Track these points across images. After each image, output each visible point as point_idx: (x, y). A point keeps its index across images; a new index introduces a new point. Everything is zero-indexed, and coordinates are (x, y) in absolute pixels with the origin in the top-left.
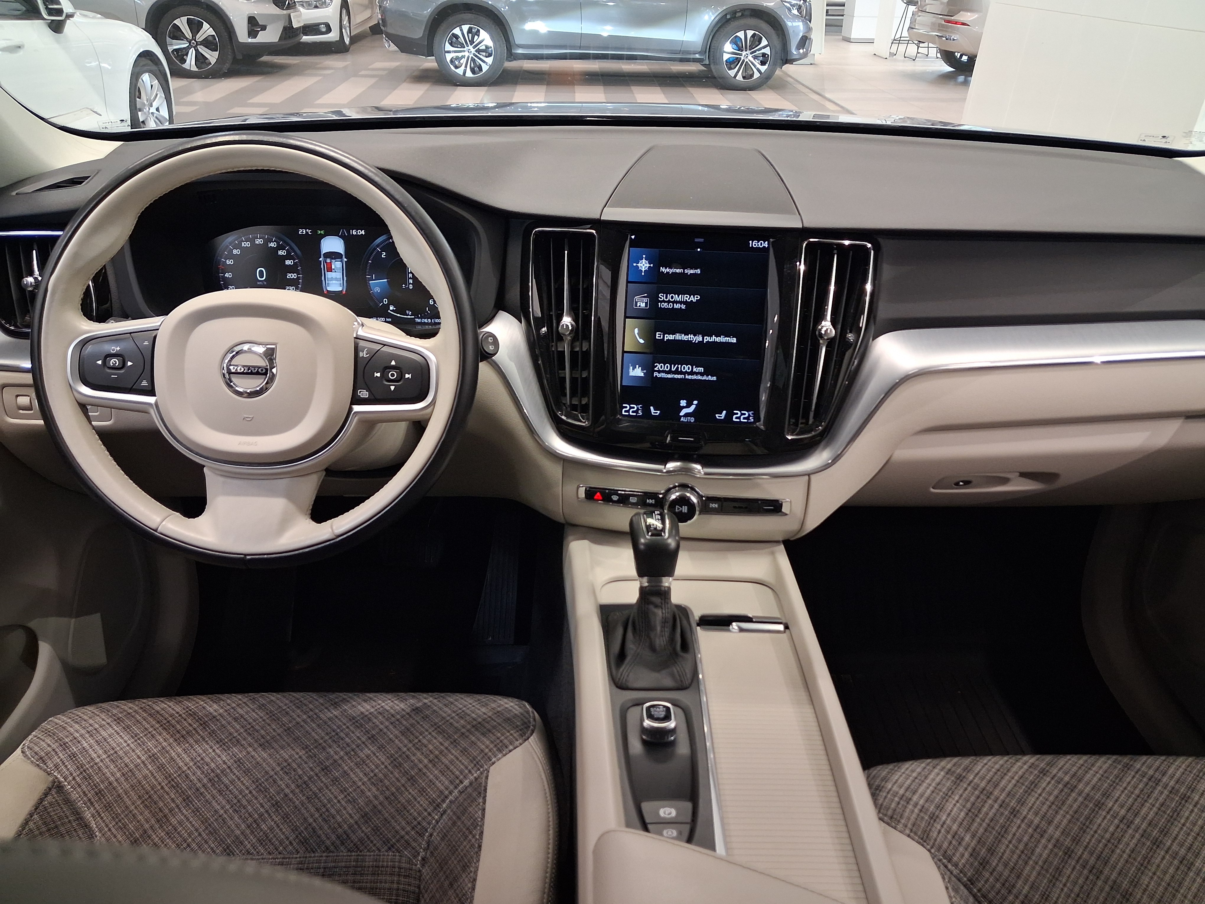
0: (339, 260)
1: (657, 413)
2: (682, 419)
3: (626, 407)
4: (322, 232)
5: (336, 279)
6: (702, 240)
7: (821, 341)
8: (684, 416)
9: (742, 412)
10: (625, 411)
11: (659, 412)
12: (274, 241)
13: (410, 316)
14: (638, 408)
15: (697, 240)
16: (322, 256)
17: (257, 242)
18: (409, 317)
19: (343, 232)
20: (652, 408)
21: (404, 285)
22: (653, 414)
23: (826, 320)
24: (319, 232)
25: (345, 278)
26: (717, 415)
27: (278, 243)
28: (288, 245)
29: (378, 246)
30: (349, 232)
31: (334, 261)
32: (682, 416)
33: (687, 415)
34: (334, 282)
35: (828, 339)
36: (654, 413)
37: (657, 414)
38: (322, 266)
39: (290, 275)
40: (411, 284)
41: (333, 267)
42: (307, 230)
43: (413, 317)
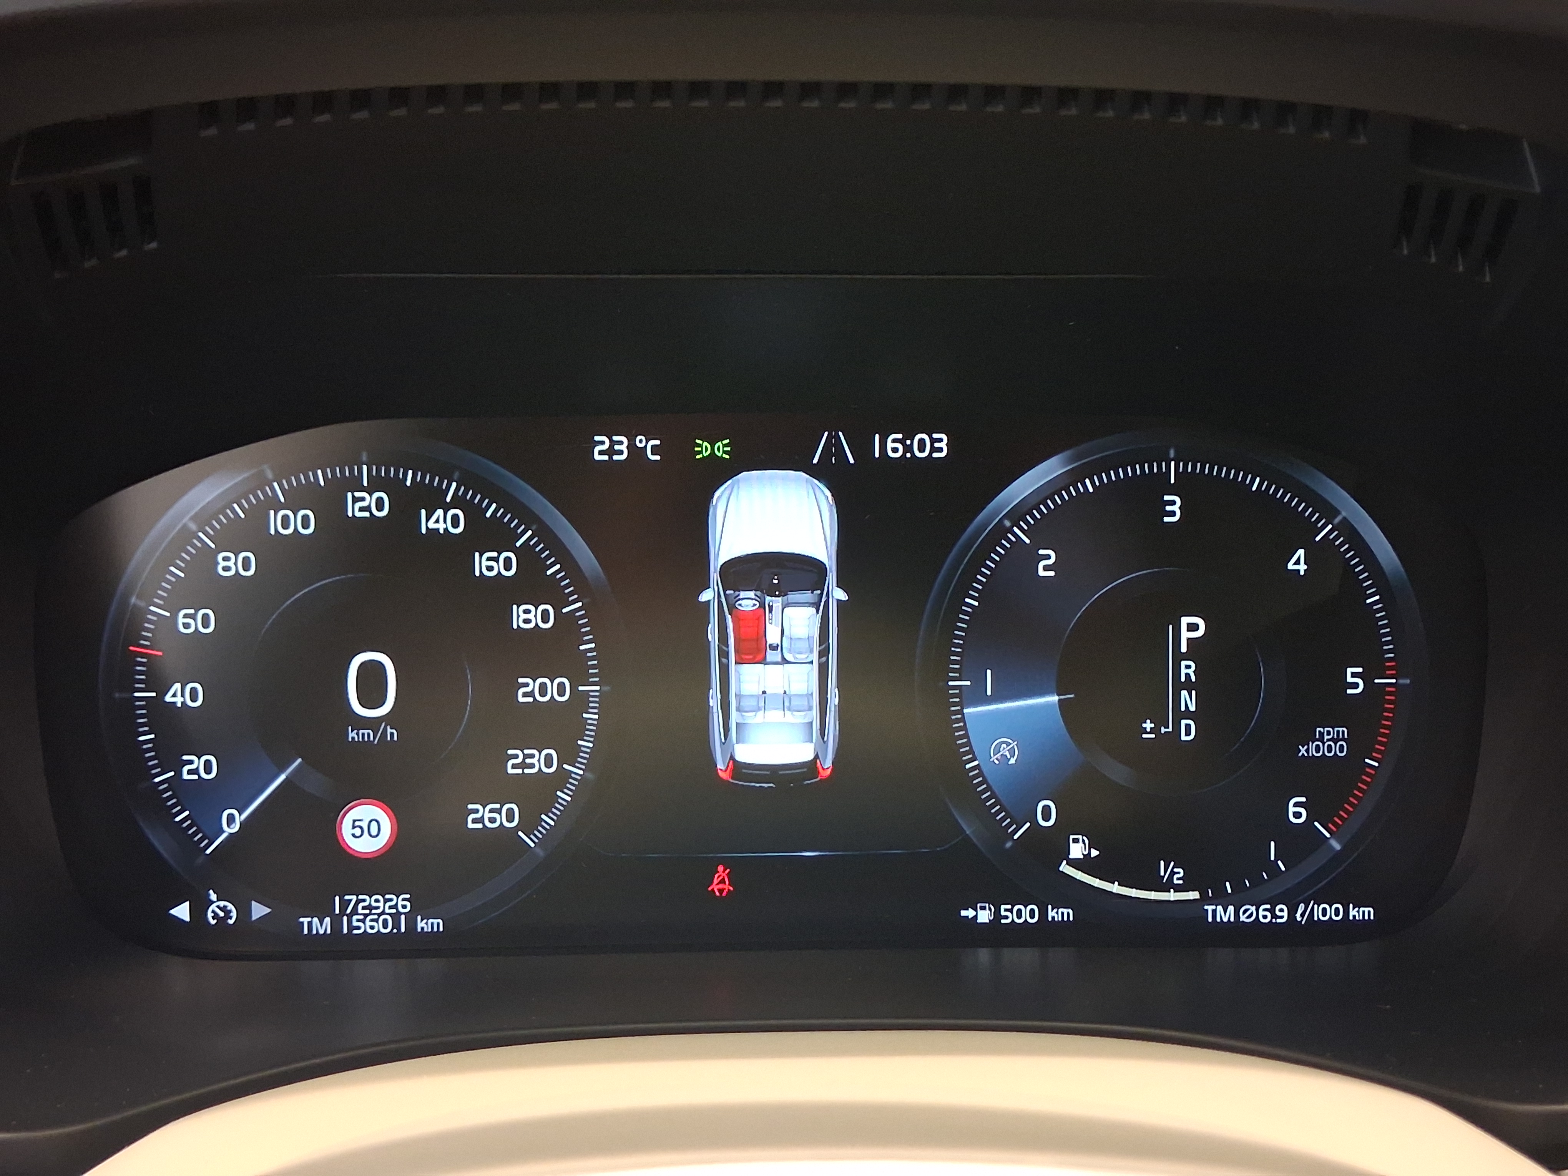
0: (807, 596)
4: (722, 449)
5: (786, 701)
12: (453, 505)
13: (1178, 889)
16: (715, 577)
17: (354, 510)
18: (1172, 896)
19: (833, 445)
21: (1148, 725)
24: (704, 449)
25: (834, 699)
27: (473, 513)
28: (529, 518)
29: (1017, 514)
30: (862, 448)
31: (777, 602)
34: (774, 715)
38: (713, 635)
39: (533, 685)
40: (1188, 714)
41: (773, 635)
42: (640, 441)
43: (1194, 895)
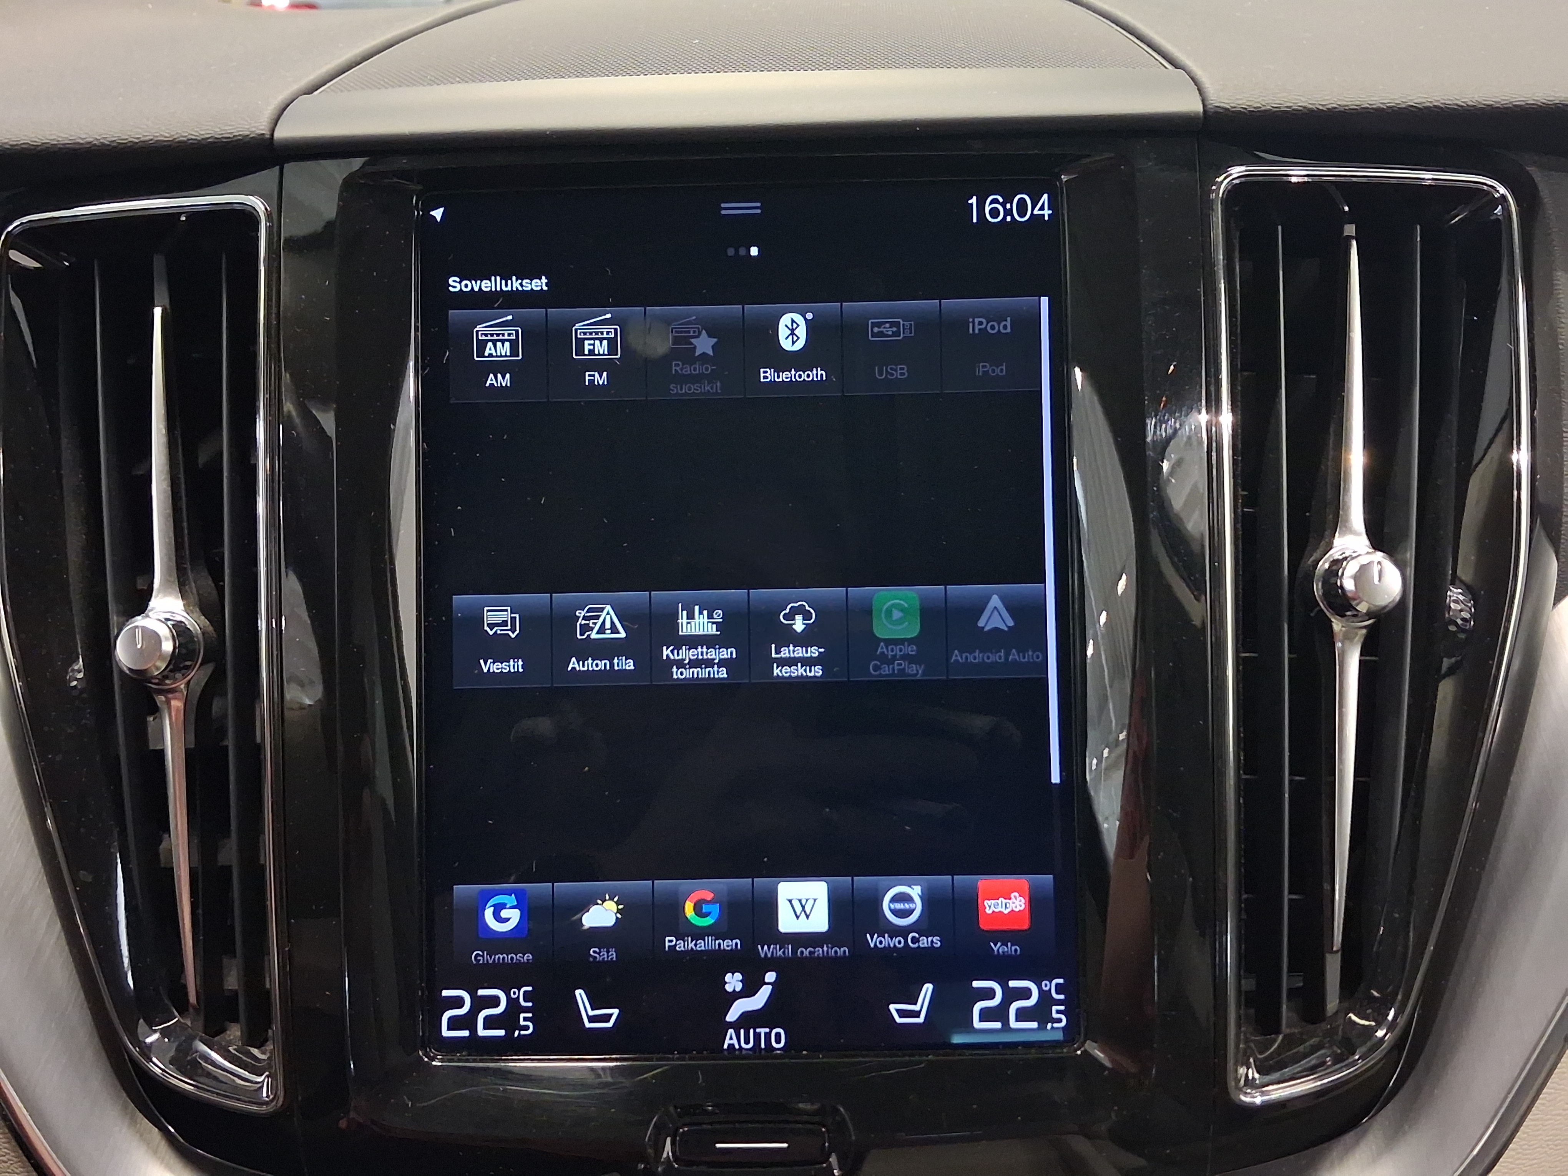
1: (606, 1018)
2: (730, 1039)
3: (458, 1002)
6: (752, 208)
7: (1337, 625)
8: (736, 1026)
9: (1012, 984)
10: (454, 1024)
11: (616, 1012)
14: (513, 1003)
15: (729, 209)
20: (579, 993)
22: (588, 1025)
23: (1349, 530)
26: (892, 1007)
32: (731, 1025)
33: (748, 1020)
35: (1369, 615)
36: (592, 1019)
37: (610, 1025)
